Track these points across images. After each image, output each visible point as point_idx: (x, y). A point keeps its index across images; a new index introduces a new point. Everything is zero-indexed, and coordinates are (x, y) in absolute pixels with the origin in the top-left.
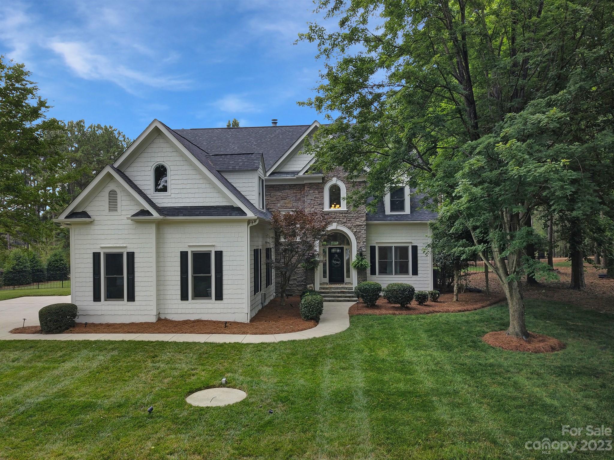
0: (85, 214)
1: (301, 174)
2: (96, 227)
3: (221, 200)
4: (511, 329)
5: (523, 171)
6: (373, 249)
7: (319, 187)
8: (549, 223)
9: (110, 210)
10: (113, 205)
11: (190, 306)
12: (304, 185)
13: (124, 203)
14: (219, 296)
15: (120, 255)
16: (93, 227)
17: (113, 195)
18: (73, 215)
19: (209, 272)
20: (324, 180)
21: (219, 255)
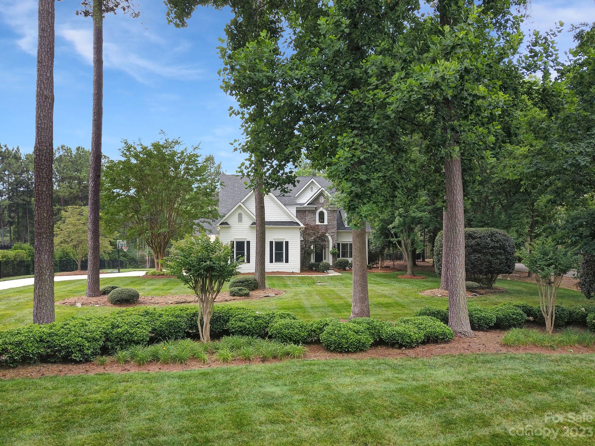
0: (226, 223)
1: (305, 205)
2: (233, 230)
3: (288, 219)
4: (408, 273)
5: (415, 214)
6: (339, 244)
7: (314, 212)
8: (423, 234)
9: (239, 222)
10: (240, 219)
11: (274, 265)
12: (305, 211)
13: (245, 219)
14: (287, 261)
15: (243, 242)
16: (230, 229)
17: (240, 215)
18: (222, 224)
19: (282, 250)
20: (316, 209)
21: (287, 243)
